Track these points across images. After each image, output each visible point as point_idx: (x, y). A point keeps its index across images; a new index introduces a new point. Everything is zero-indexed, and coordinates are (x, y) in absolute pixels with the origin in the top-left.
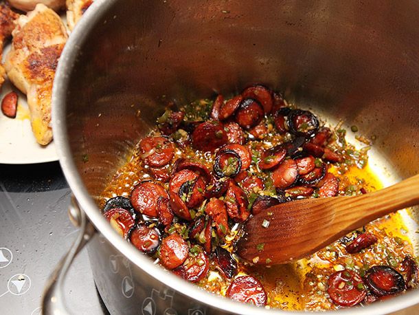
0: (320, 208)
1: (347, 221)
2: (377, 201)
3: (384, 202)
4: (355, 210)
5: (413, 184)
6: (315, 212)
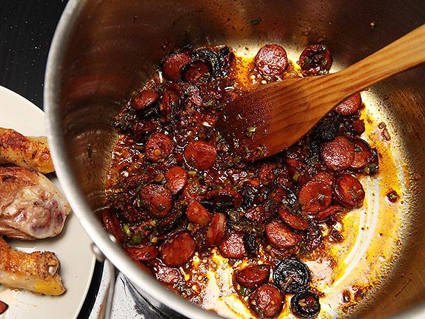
0: (285, 91)
1: (328, 103)
2: (352, 80)
3: (361, 80)
4: (330, 91)
5: (386, 58)
6: (281, 95)
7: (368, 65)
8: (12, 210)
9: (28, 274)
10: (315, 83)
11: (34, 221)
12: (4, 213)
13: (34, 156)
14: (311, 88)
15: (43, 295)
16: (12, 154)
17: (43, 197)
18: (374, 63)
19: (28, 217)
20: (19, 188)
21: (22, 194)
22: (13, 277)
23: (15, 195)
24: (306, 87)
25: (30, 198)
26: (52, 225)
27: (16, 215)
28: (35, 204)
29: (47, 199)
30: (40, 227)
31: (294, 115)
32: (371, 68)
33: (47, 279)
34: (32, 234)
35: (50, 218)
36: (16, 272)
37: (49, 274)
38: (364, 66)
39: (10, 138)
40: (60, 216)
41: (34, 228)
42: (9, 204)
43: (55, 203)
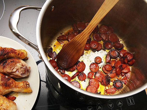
1: (85, 39)
6: (70, 45)
7: (91, 25)
8: (14, 70)
9: (22, 87)
10: (79, 37)
11: (21, 72)
12: (13, 71)
13: (19, 54)
14: (78, 39)
15: (26, 93)
16: (12, 55)
17: (22, 65)
18: (92, 24)
19: (19, 71)
20: (16, 64)
21: (17, 65)
22: (17, 89)
23: (15, 66)
24: (77, 39)
25: (19, 66)
26: (26, 73)
27: (16, 71)
28: (21, 67)
29: (24, 66)
30: (23, 74)
31: (77, 48)
32: (92, 25)
33: (27, 88)
34: (21, 76)
35: (25, 71)
36: (18, 87)
37: (27, 87)
38: (90, 26)
39: (11, 50)
40: (28, 70)
41: (21, 74)
42: (14, 69)
43: (26, 67)
